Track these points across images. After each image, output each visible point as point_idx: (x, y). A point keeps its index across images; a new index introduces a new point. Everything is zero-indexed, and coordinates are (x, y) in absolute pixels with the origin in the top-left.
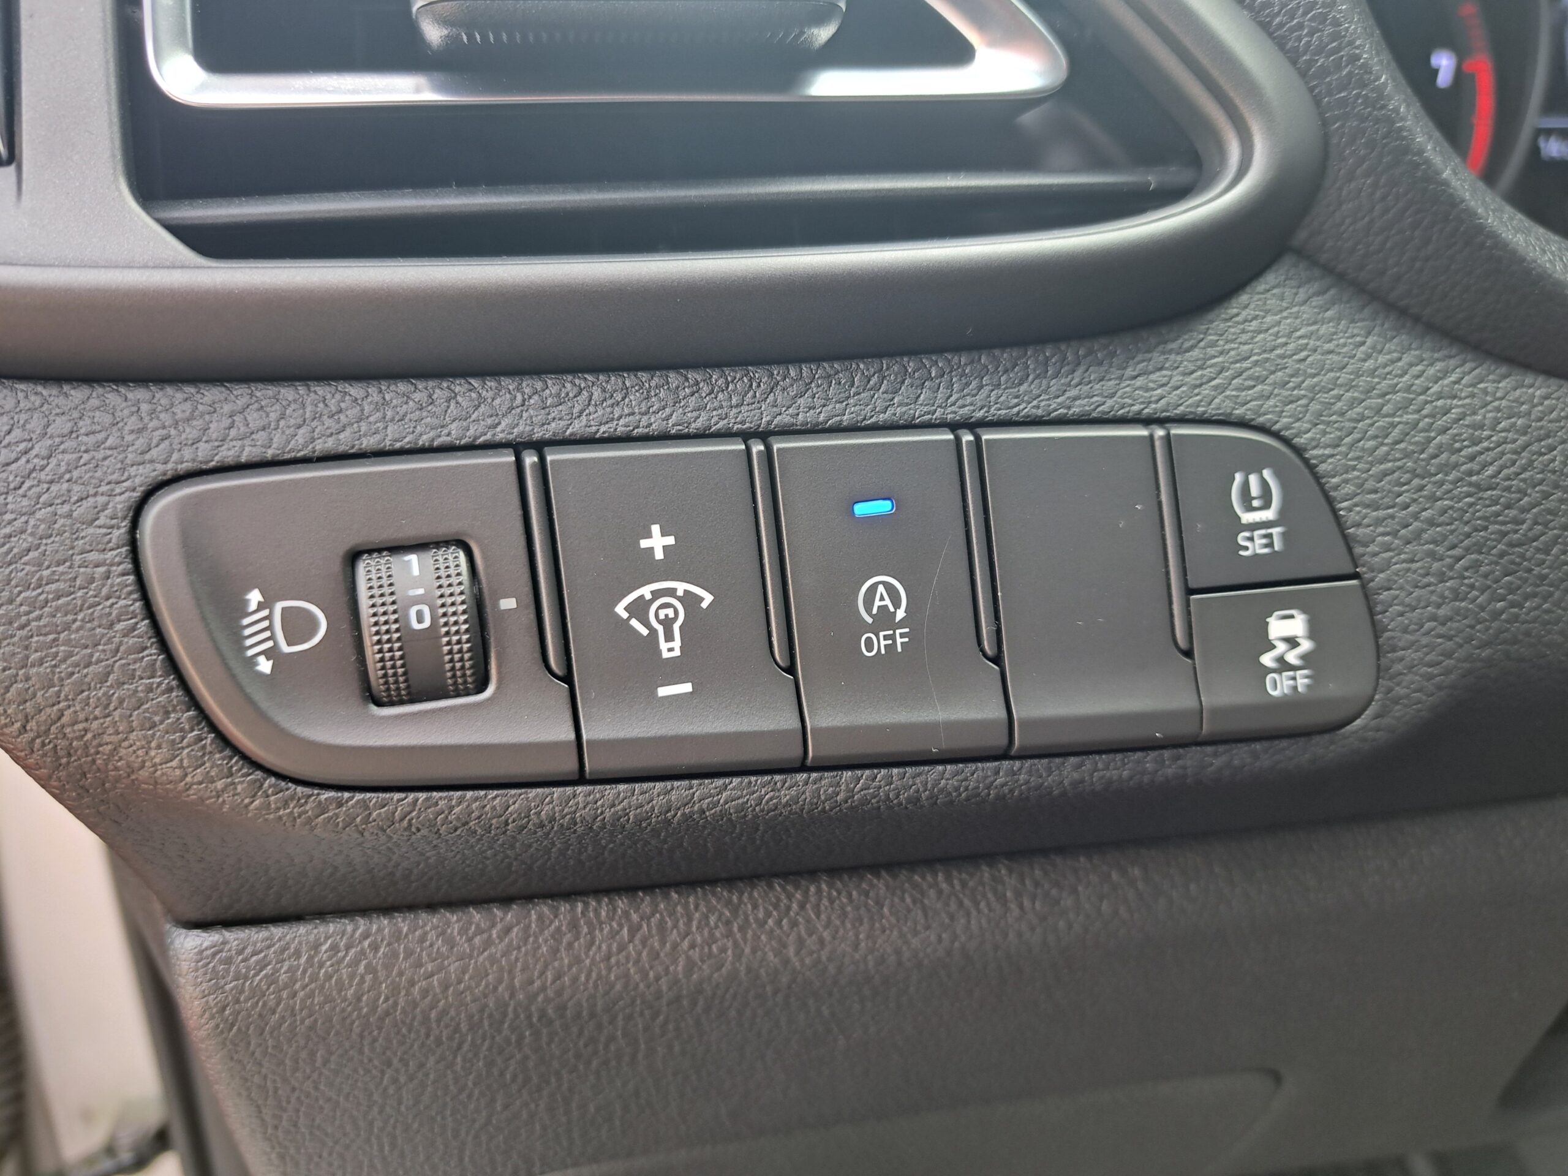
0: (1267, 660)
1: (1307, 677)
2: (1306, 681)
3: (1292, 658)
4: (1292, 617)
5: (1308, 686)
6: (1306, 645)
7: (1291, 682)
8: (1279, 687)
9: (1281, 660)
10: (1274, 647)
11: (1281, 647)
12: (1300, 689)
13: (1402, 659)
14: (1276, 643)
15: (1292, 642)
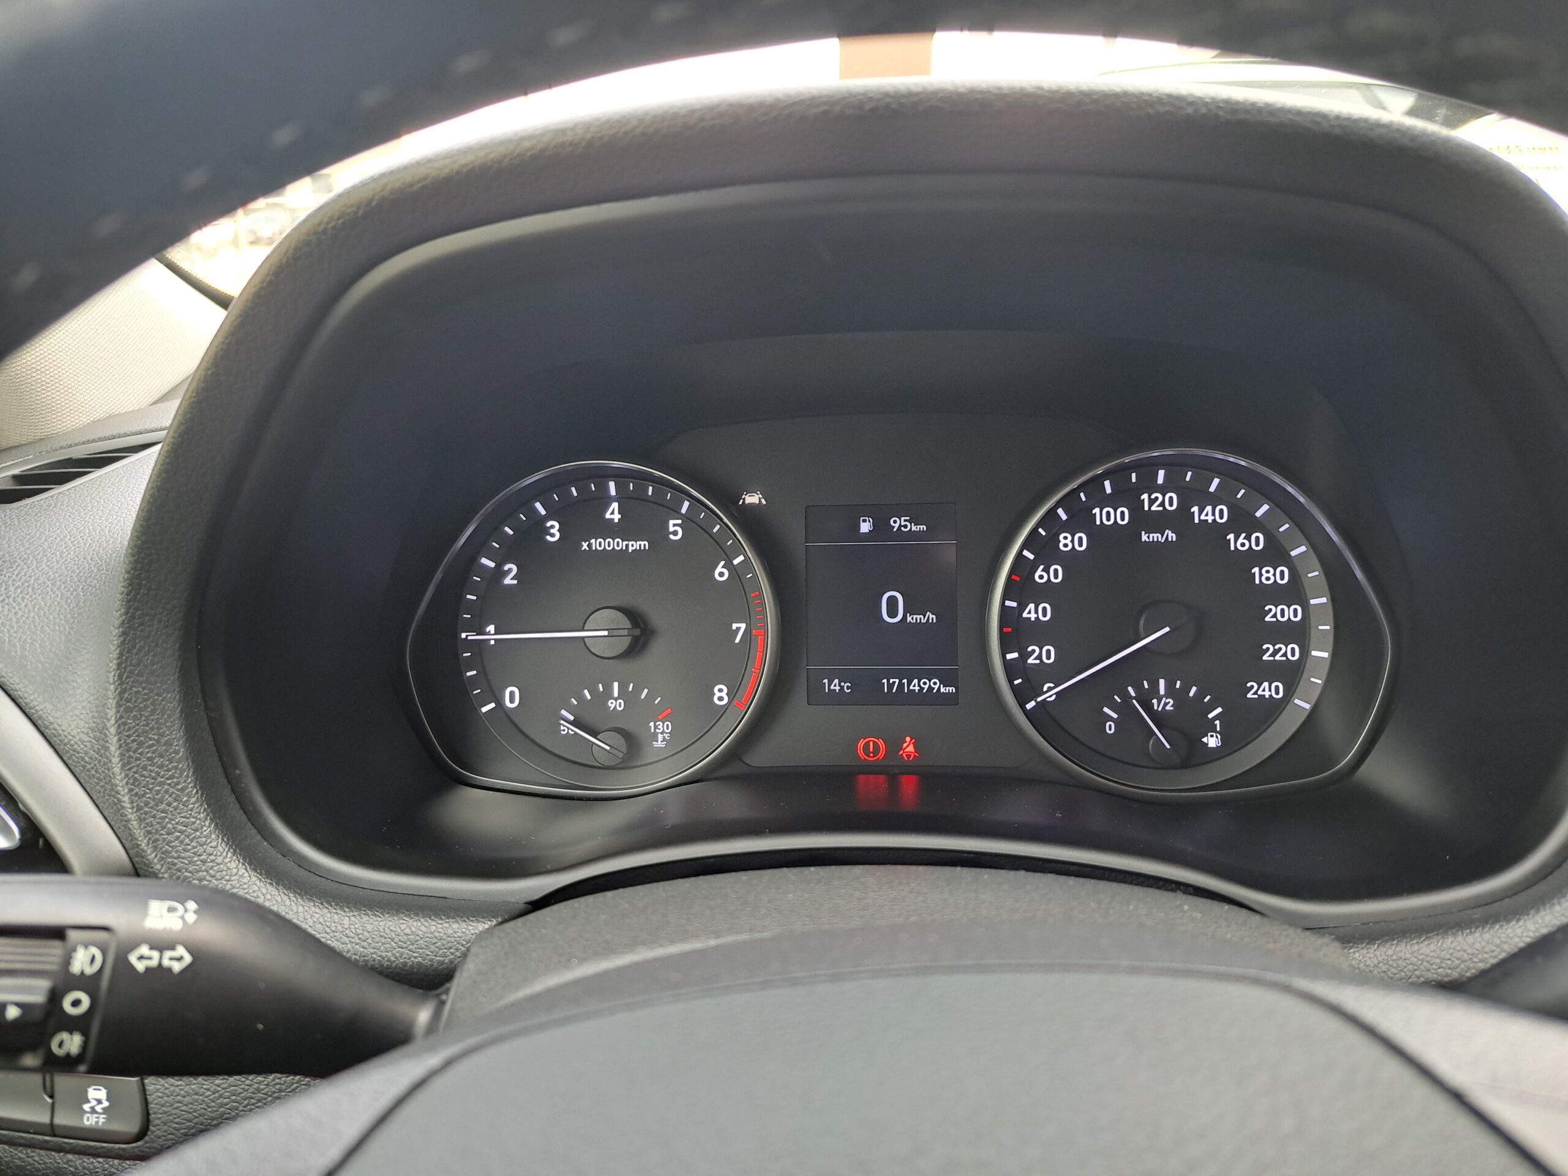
0: (86, 1107)
1: (104, 1118)
2: (104, 1120)
3: (99, 1108)
4: (100, 1090)
5: (103, 1123)
6: (106, 1104)
7: (97, 1120)
8: (90, 1121)
9: (93, 1108)
10: (88, 1101)
11: (94, 1103)
12: (100, 1124)
13: (159, 1119)
14: (92, 1101)
15: (99, 1102)
